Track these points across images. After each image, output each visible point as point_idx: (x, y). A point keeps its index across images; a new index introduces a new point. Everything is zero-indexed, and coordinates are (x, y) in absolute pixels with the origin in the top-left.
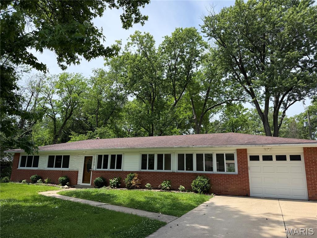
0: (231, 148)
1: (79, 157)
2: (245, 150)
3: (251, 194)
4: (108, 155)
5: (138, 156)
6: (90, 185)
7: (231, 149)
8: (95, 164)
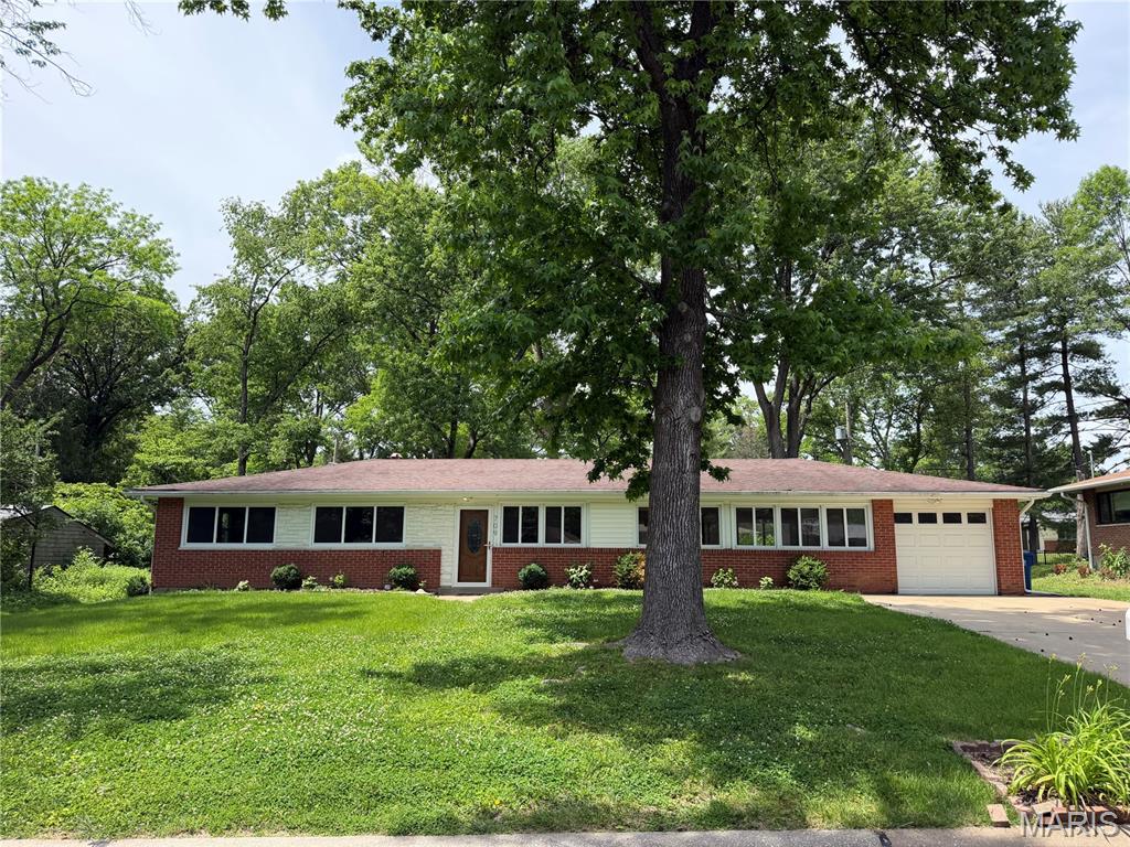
0: (862, 498)
1: (441, 512)
2: (891, 502)
3: (900, 590)
4: (537, 508)
5: (630, 511)
6: (488, 584)
7: (861, 501)
8: (498, 529)
